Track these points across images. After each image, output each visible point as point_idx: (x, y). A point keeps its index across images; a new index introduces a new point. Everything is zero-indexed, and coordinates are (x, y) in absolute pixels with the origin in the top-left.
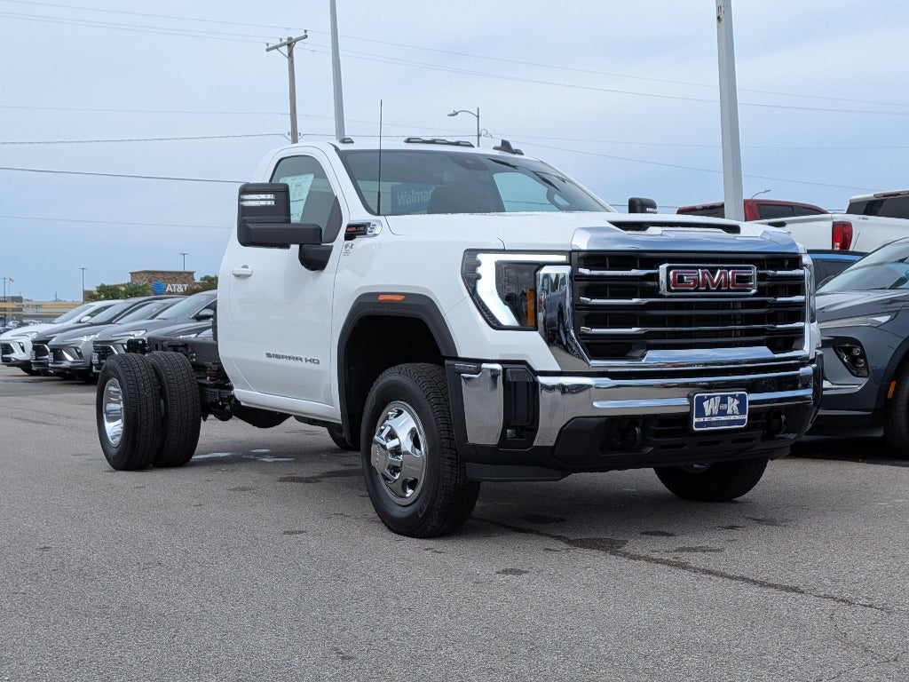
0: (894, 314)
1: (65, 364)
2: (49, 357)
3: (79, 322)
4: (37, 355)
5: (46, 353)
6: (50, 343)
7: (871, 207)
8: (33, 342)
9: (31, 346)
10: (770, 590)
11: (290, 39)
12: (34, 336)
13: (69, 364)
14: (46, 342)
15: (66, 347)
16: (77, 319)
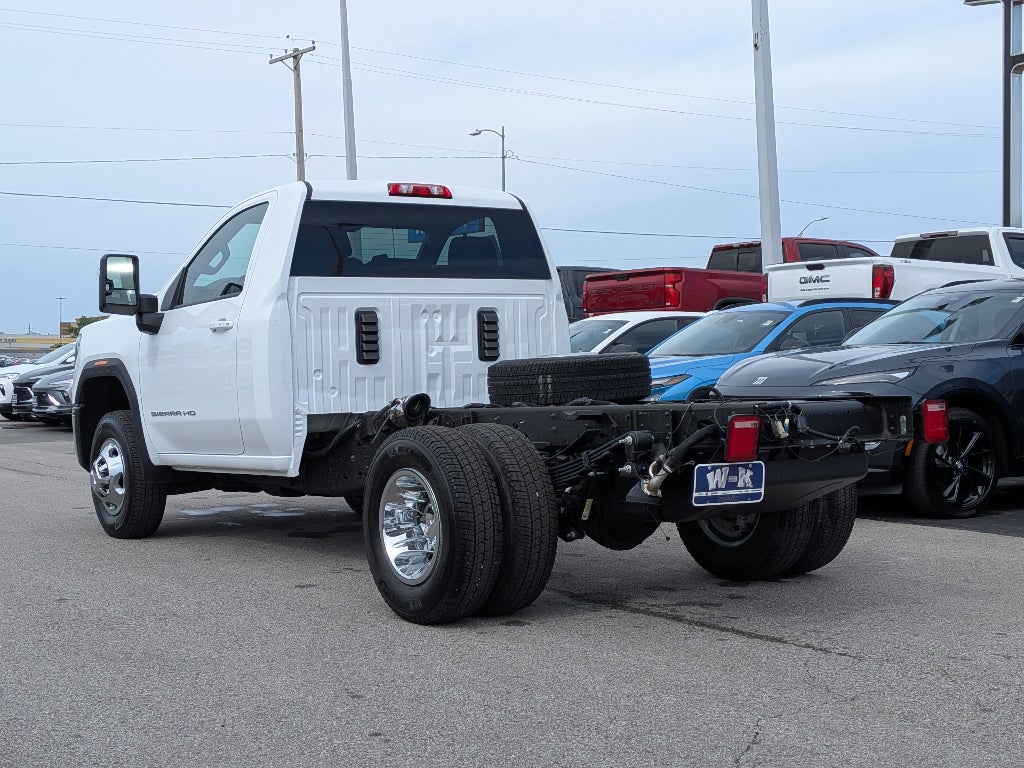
0: (912, 371)
1: (51, 409)
2: (33, 400)
3: (64, 362)
4: (19, 398)
5: (30, 397)
6: (34, 386)
7: (919, 249)
8: (15, 384)
9: (12, 388)
10: (756, 640)
11: (296, 50)
12: (15, 378)
13: (56, 409)
14: (30, 384)
15: (52, 390)
16: (62, 359)
